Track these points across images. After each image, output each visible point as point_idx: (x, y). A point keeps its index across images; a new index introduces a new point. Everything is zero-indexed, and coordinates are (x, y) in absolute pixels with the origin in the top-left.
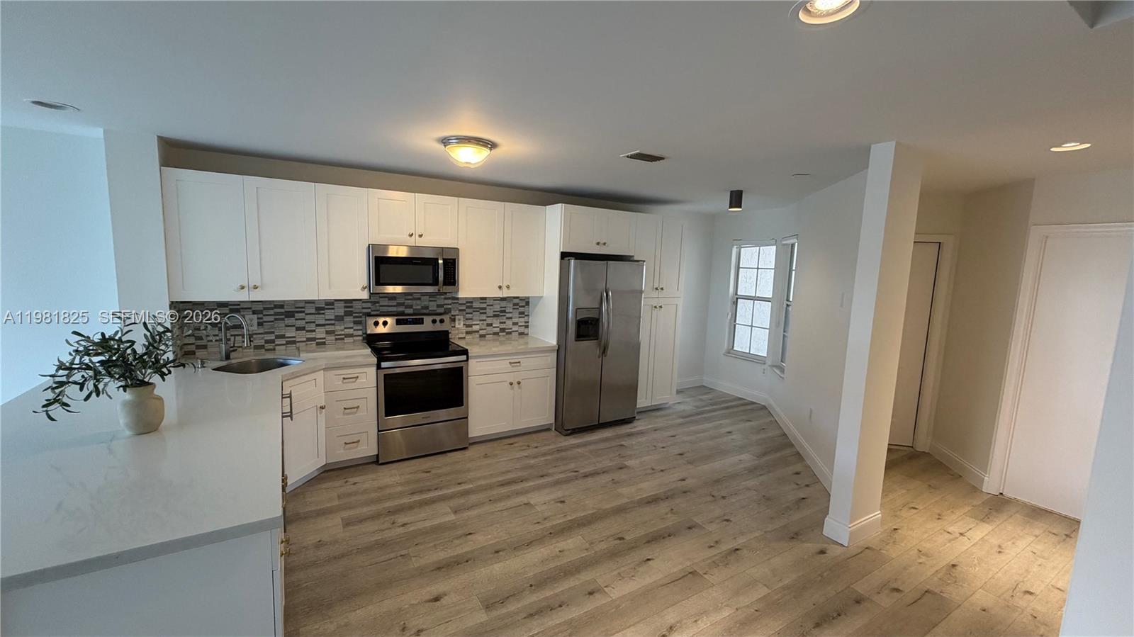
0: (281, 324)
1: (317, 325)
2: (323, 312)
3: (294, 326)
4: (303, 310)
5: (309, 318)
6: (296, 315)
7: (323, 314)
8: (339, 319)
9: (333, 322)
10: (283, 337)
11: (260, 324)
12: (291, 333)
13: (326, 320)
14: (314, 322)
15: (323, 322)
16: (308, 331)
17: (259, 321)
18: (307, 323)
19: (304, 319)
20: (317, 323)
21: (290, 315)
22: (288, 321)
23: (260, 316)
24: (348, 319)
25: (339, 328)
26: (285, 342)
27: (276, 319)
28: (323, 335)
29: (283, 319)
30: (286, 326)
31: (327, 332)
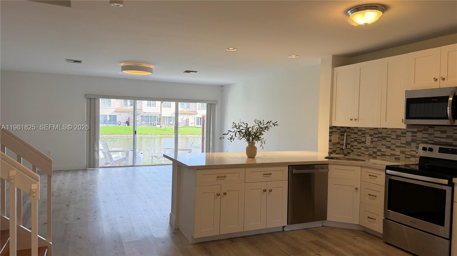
0: (379, 143)
1: (397, 146)
2: (400, 138)
3: (385, 145)
4: (390, 136)
5: (393, 141)
6: (387, 138)
7: (400, 139)
8: (408, 143)
9: (404, 145)
10: (379, 151)
11: (372, 142)
12: (384, 149)
13: (401, 144)
14: (395, 144)
15: (399, 145)
16: (392, 149)
17: (371, 140)
18: (392, 144)
19: (390, 142)
20: (396, 145)
21: (384, 138)
22: (384, 142)
23: (372, 138)
24: (414, 145)
25: (407, 150)
26: (380, 154)
27: (378, 140)
28: (399, 154)
29: (381, 141)
30: (382, 145)
31: (402, 152)
